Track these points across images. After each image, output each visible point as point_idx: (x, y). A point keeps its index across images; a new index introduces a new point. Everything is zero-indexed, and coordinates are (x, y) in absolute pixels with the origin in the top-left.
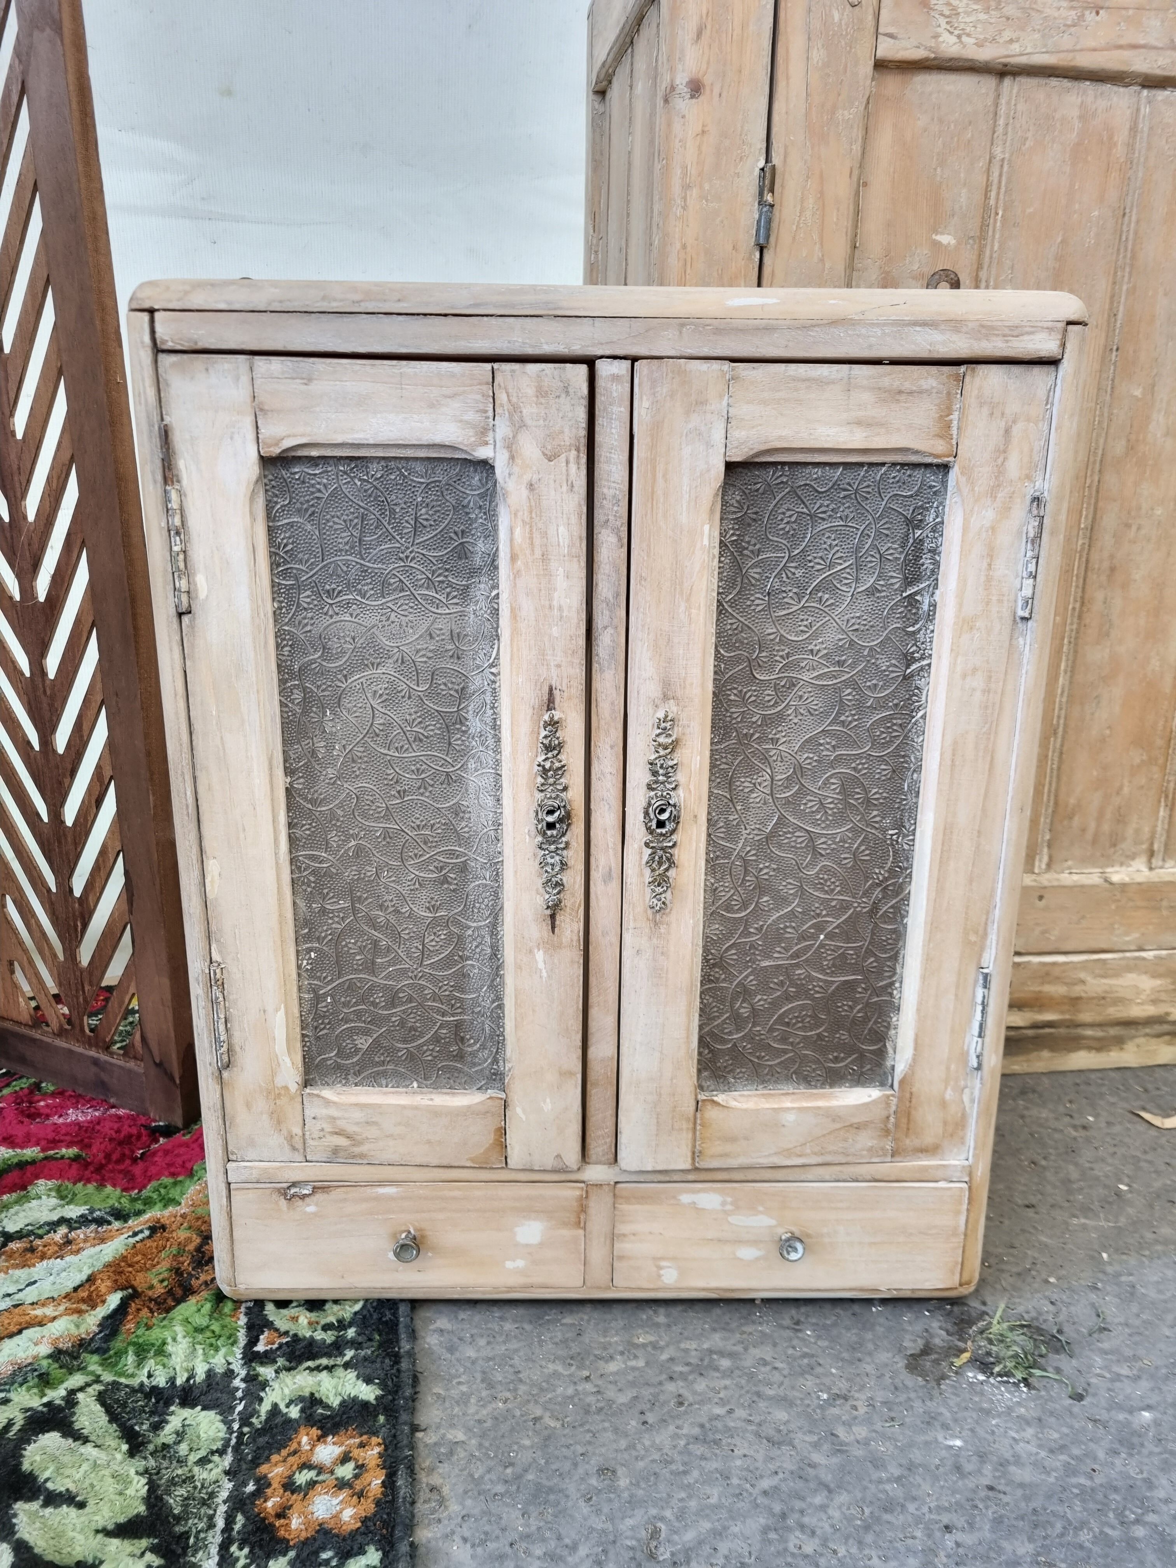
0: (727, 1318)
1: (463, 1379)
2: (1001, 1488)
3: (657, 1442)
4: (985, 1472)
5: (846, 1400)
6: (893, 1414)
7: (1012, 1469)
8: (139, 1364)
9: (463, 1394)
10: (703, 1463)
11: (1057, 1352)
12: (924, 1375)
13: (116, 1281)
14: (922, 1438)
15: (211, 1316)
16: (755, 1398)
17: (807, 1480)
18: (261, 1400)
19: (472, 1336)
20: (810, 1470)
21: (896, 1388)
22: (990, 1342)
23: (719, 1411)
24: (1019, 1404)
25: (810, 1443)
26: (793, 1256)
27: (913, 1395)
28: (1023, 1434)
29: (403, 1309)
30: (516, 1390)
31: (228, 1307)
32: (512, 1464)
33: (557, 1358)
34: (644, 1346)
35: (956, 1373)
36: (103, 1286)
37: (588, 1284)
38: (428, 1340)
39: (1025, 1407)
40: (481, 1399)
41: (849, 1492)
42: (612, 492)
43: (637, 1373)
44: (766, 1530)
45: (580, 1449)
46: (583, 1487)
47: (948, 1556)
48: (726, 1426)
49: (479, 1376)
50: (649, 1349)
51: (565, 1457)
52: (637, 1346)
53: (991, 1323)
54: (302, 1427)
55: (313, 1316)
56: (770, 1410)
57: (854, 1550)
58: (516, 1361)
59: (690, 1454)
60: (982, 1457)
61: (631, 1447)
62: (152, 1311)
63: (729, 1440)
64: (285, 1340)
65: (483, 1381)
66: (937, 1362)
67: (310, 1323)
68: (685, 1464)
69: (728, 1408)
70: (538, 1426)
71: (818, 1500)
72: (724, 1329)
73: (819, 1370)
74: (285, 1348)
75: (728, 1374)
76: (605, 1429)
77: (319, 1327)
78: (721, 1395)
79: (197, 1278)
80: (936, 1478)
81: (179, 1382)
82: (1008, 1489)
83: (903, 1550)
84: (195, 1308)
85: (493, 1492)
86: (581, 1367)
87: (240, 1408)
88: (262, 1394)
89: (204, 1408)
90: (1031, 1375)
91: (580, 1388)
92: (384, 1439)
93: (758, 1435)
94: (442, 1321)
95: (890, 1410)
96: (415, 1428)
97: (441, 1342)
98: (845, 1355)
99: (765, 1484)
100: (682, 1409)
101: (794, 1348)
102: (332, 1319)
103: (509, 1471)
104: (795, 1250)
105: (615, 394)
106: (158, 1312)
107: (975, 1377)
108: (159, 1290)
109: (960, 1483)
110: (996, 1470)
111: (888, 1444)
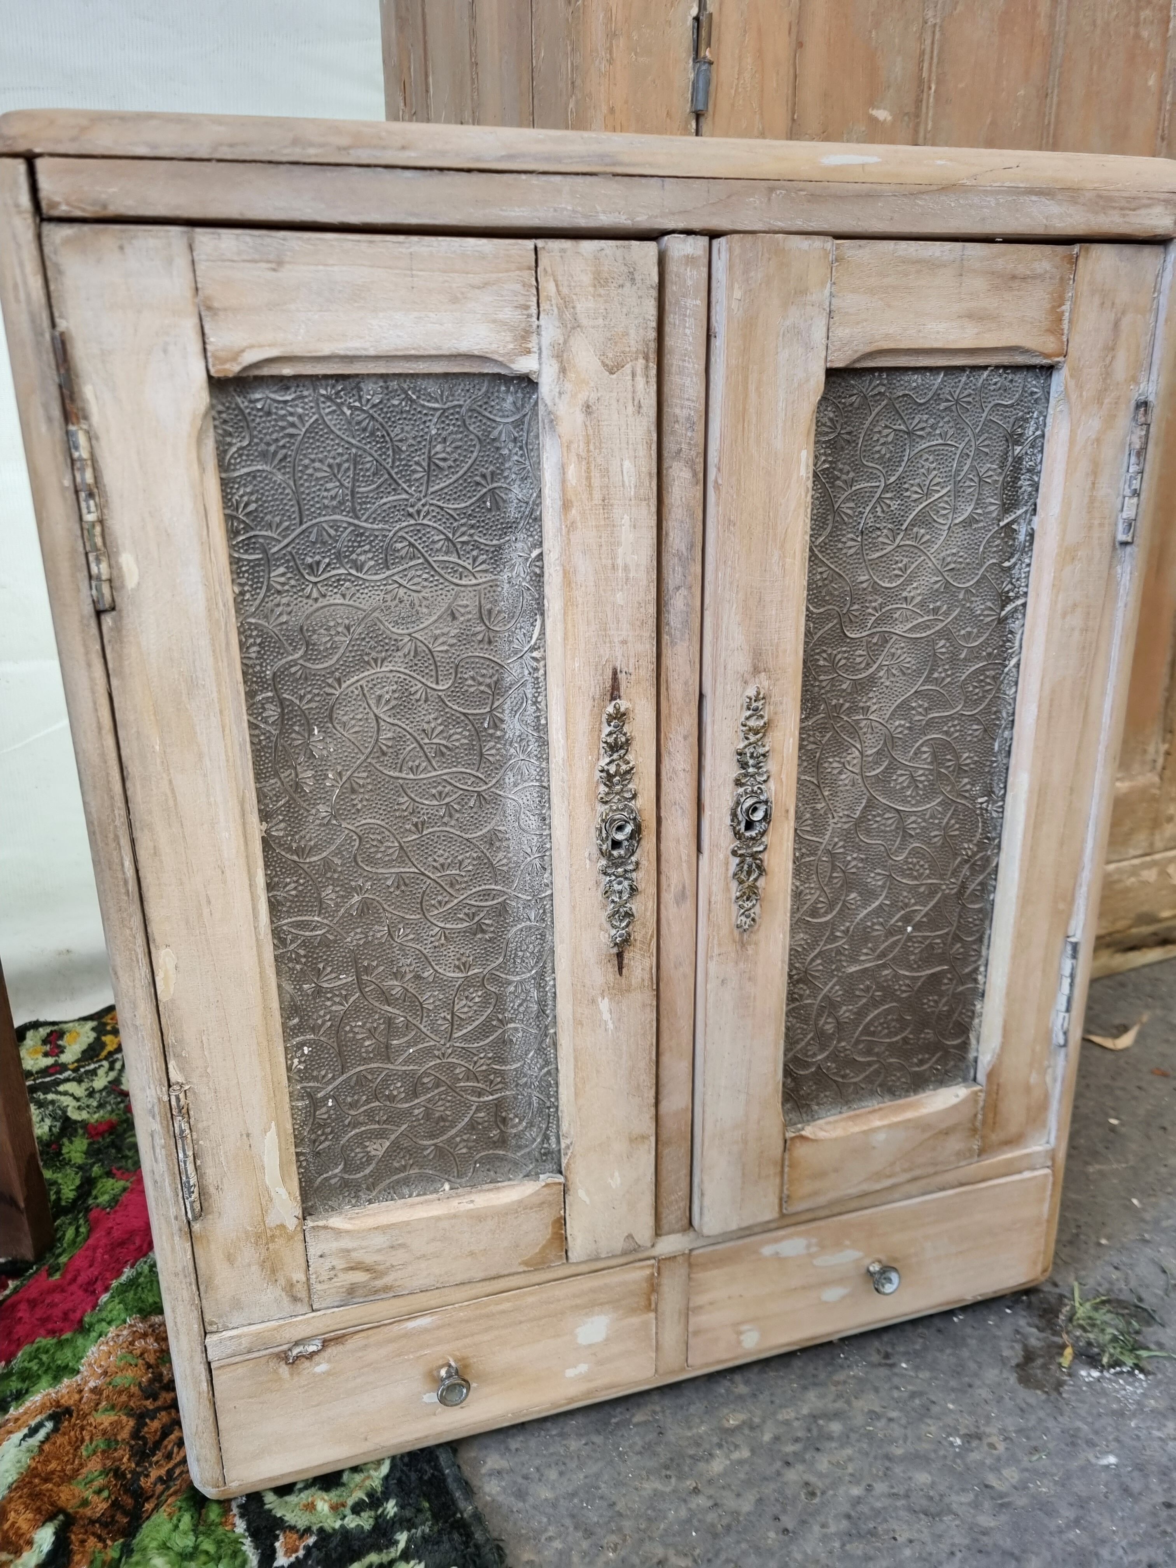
0: (810, 1369)
1: (552, 1531)
3: (809, 1552)
4: (1152, 1486)
5: (980, 1439)
6: (1033, 1443)
9: (560, 1553)
11: (1148, 1324)
12: (1039, 1386)
13: (38, 1510)
14: (1075, 1464)
15: (195, 1530)
16: (887, 1464)
17: (988, 1554)
19: (538, 1469)
20: (985, 1539)
21: (1022, 1410)
22: (1085, 1330)
23: (856, 1491)
24: (1144, 1395)
25: (969, 1504)
26: (888, 1288)
27: (1041, 1414)
28: (1166, 1431)
29: (443, 1458)
30: (620, 1529)
31: (213, 1514)
33: (649, 1472)
34: (738, 1428)
35: (1070, 1375)
36: (21, 1519)
37: (661, 1371)
38: (487, 1489)
39: (1153, 1398)
40: (585, 1554)
41: (1037, 1554)
42: (685, 412)
43: (747, 1467)
48: (872, 1509)
49: (568, 1522)
50: (746, 1431)
52: (732, 1431)
53: (1073, 1307)
55: (333, 1496)
56: (910, 1474)
58: (604, 1489)
59: (851, 1557)
60: (1140, 1468)
62: (100, 1539)
63: (885, 1526)
64: (311, 1540)
65: (576, 1528)
66: (1045, 1367)
67: (334, 1508)
69: (864, 1484)
72: (815, 1384)
73: (935, 1409)
74: (315, 1553)
75: (844, 1440)
76: (744, 1553)
77: (348, 1511)
78: (850, 1470)
79: (147, 1476)
80: (1112, 1511)
84: (168, 1526)
86: (681, 1477)
90: (1138, 1357)
91: (693, 1506)
93: (911, 1510)
94: (493, 1460)
95: (1028, 1438)
97: (504, 1489)
98: (953, 1383)
100: (816, 1501)
101: (898, 1388)
102: (360, 1495)
104: (890, 1281)
105: (689, 282)
106: (114, 1540)
107: (1089, 1375)
108: (100, 1506)
109: (1137, 1508)
110: (1161, 1481)
111: (1045, 1481)
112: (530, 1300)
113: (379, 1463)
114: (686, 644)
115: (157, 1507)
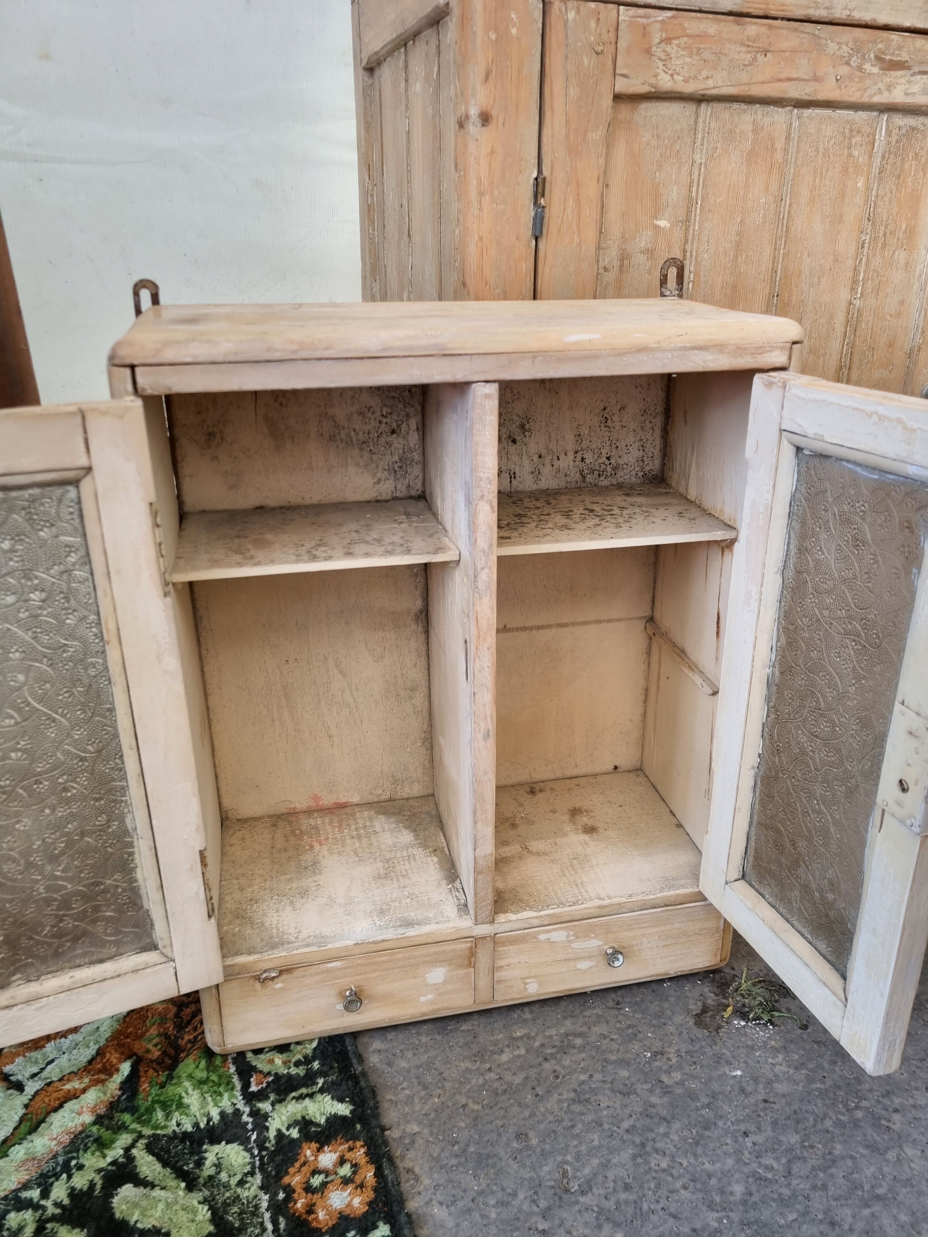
0: (570, 1008)
1: (405, 1085)
2: (771, 1100)
3: (549, 1108)
4: (759, 1090)
5: (663, 1055)
6: (694, 1060)
7: (776, 1085)
8: (168, 1116)
9: (408, 1096)
10: (583, 1118)
11: (785, 997)
12: (706, 1027)
13: (122, 1053)
14: (715, 1074)
15: (208, 1069)
16: (604, 1064)
17: (652, 1117)
18: (267, 1129)
19: (401, 1051)
20: (652, 1109)
21: (692, 1040)
22: (743, 997)
23: (583, 1077)
24: (770, 1038)
25: (647, 1090)
26: (617, 964)
27: (703, 1043)
28: (777, 1059)
29: (348, 1041)
30: (443, 1087)
31: (218, 1061)
32: (457, 1142)
33: (465, 1058)
34: (521, 1038)
35: (727, 1023)
36: (113, 1057)
37: (477, 1002)
38: (371, 1059)
39: (774, 1040)
40: (422, 1098)
41: (680, 1121)
43: (522, 1059)
44: (634, 1157)
45: (499, 1123)
46: (509, 1150)
47: (750, 1153)
48: (590, 1088)
49: (414, 1080)
50: (525, 1040)
51: (492, 1131)
52: (517, 1039)
53: (740, 983)
54: (304, 1144)
55: (284, 1056)
56: (616, 1071)
57: (692, 1160)
58: (438, 1064)
59: (572, 1112)
60: (755, 1079)
61: (533, 1115)
62: (156, 1070)
63: (595, 1098)
64: (271, 1079)
65: (419, 1084)
66: (713, 1017)
67: (284, 1063)
68: (571, 1120)
69: (588, 1074)
70: (466, 1111)
71: (662, 1130)
72: (571, 1016)
73: (640, 1036)
74: (272, 1085)
75: (582, 1049)
76: (512, 1105)
77: (292, 1065)
78: (582, 1065)
79: (183, 1039)
80: (731, 1101)
81: (202, 1126)
82: (776, 1100)
83: (722, 1155)
84: (193, 1066)
85: (450, 1164)
86: (483, 1062)
87: (254, 1137)
88: (267, 1124)
89: (228, 1143)
90: (772, 1016)
91: (487, 1078)
92: (364, 1141)
93: (612, 1090)
94: (377, 1044)
95: (691, 1057)
96: (383, 1129)
97: (381, 1060)
98: (655, 1022)
99: (626, 1124)
100: (559, 1081)
101: (620, 1022)
102: (299, 1057)
103: (456, 1148)
104: (618, 960)
105: (487, 407)
106: (163, 1072)
107: (739, 1024)
108: (156, 1053)
109: (746, 1101)
110: (766, 1088)
111: (696, 1081)
112: (399, 956)
113: (312, 1041)
114: (488, 598)
115: (187, 1056)
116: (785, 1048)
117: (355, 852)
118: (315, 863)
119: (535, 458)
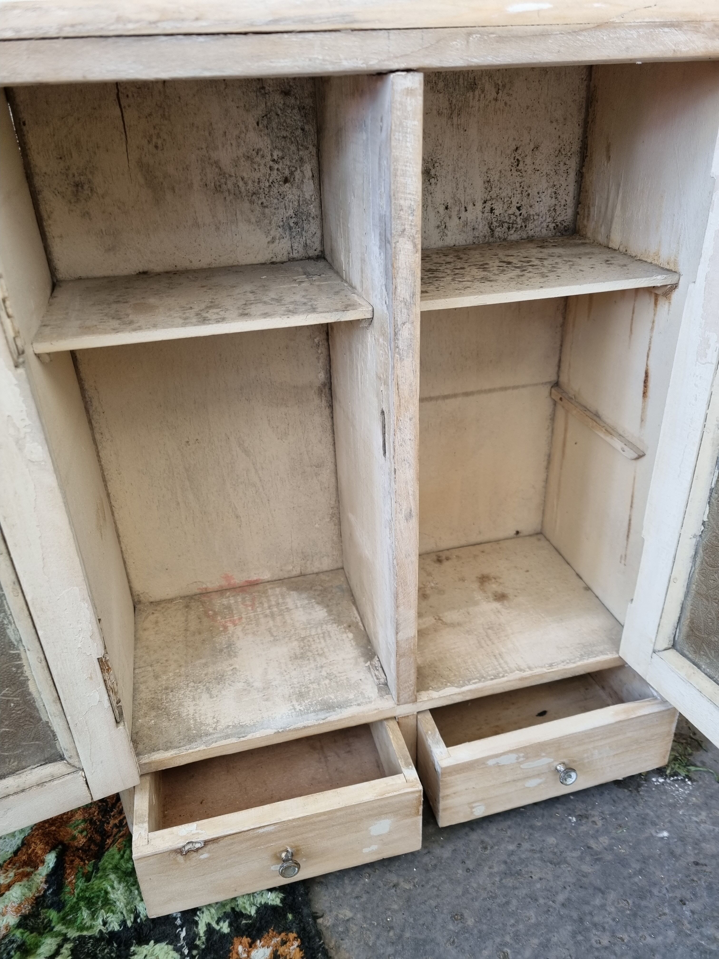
2: (702, 861)
3: (481, 883)
4: (688, 852)
5: (587, 818)
6: (620, 822)
7: (703, 845)
8: (93, 915)
10: (516, 892)
11: (698, 750)
12: (627, 787)
13: (47, 844)
14: (642, 836)
16: (531, 831)
17: (586, 888)
18: (196, 923)
20: (584, 879)
23: (511, 847)
24: (690, 794)
25: (577, 858)
27: (626, 804)
28: (700, 817)
32: (392, 928)
35: (645, 780)
36: (39, 848)
39: (695, 797)
40: (352, 879)
41: (614, 890)
42: (408, 203)
43: (448, 830)
44: (574, 935)
45: (433, 903)
46: (445, 933)
47: (690, 923)
48: (520, 858)
51: (425, 912)
54: (235, 939)
56: (544, 838)
57: (633, 935)
59: (505, 887)
60: (682, 839)
61: (466, 892)
62: (82, 860)
63: (526, 869)
68: (505, 896)
69: (516, 844)
70: (398, 891)
71: (598, 901)
76: (443, 882)
78: (509, 834)
79: (108, 823)
80: (662, 865)
81: (129, 924)
82: (706, 862)
83: (662, 926)
84: (118, 857)
85: (387, 954)
87: (183, 934)
88: (196, 918)
89: (156, 942)
90: (688, 771)
92: (297, 933)
93: (542, 860)
95: (616, 819)
96: (315, 917)
99: (561, 898)
100: (488, 852)
103: (391, 934)
105: (409, 108)
106: (89, 861)
107: (657, 781)
108: (82, 841)
109: (677, 864)
110: (694, 848)
111: (624, 846)
115: (113, 842)
116: (706, 804)
117: (270, 631)
118: (230, 645)
119: (442, 209)
